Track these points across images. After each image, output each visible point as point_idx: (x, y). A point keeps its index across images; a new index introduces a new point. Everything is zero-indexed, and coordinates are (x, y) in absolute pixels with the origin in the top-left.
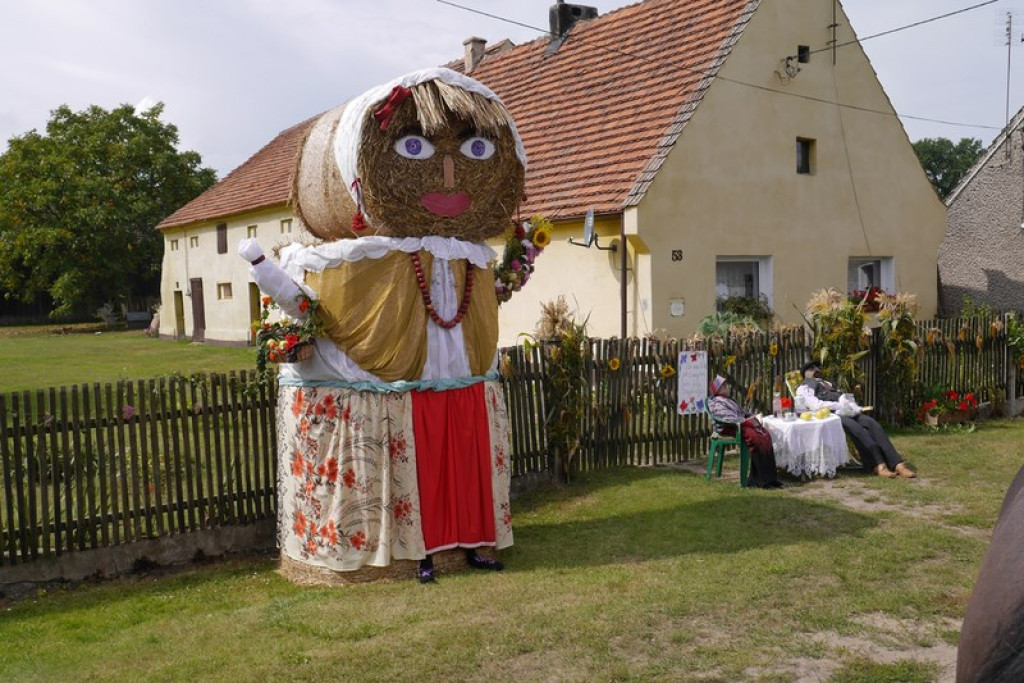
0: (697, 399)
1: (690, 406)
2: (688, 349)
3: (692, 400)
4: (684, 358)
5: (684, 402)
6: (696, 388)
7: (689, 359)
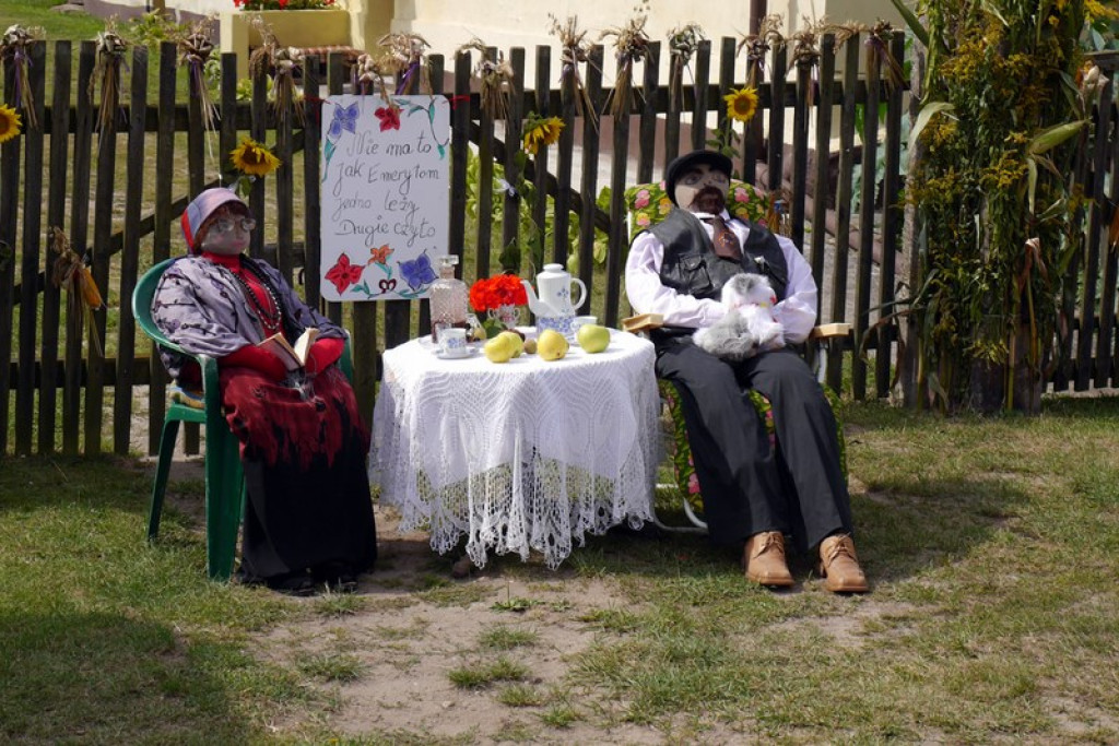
0: (405, 253)
1: (372, 276)
2: (366, 88)
3: (380, 256)
4: (348, 118)
5: (344, 260)
6: (399, 216)
7: (368, 121)
